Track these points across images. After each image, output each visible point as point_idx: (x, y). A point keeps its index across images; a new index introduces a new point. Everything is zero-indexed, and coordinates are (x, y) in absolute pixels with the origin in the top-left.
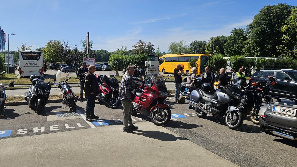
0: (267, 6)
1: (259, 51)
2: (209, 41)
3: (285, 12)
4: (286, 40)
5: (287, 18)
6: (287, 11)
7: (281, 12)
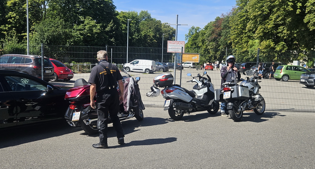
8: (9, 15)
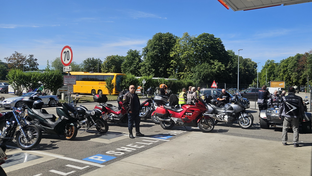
0: (159, 34)
1: (154, 72)
2: (105, 60)
3: (172, 41)
4: (174, 64)
5: (173, 46)
6: (173, 40)
7: (169, 41)
8: (171, 62)
